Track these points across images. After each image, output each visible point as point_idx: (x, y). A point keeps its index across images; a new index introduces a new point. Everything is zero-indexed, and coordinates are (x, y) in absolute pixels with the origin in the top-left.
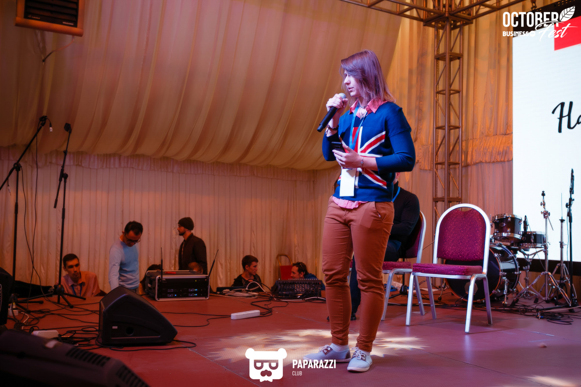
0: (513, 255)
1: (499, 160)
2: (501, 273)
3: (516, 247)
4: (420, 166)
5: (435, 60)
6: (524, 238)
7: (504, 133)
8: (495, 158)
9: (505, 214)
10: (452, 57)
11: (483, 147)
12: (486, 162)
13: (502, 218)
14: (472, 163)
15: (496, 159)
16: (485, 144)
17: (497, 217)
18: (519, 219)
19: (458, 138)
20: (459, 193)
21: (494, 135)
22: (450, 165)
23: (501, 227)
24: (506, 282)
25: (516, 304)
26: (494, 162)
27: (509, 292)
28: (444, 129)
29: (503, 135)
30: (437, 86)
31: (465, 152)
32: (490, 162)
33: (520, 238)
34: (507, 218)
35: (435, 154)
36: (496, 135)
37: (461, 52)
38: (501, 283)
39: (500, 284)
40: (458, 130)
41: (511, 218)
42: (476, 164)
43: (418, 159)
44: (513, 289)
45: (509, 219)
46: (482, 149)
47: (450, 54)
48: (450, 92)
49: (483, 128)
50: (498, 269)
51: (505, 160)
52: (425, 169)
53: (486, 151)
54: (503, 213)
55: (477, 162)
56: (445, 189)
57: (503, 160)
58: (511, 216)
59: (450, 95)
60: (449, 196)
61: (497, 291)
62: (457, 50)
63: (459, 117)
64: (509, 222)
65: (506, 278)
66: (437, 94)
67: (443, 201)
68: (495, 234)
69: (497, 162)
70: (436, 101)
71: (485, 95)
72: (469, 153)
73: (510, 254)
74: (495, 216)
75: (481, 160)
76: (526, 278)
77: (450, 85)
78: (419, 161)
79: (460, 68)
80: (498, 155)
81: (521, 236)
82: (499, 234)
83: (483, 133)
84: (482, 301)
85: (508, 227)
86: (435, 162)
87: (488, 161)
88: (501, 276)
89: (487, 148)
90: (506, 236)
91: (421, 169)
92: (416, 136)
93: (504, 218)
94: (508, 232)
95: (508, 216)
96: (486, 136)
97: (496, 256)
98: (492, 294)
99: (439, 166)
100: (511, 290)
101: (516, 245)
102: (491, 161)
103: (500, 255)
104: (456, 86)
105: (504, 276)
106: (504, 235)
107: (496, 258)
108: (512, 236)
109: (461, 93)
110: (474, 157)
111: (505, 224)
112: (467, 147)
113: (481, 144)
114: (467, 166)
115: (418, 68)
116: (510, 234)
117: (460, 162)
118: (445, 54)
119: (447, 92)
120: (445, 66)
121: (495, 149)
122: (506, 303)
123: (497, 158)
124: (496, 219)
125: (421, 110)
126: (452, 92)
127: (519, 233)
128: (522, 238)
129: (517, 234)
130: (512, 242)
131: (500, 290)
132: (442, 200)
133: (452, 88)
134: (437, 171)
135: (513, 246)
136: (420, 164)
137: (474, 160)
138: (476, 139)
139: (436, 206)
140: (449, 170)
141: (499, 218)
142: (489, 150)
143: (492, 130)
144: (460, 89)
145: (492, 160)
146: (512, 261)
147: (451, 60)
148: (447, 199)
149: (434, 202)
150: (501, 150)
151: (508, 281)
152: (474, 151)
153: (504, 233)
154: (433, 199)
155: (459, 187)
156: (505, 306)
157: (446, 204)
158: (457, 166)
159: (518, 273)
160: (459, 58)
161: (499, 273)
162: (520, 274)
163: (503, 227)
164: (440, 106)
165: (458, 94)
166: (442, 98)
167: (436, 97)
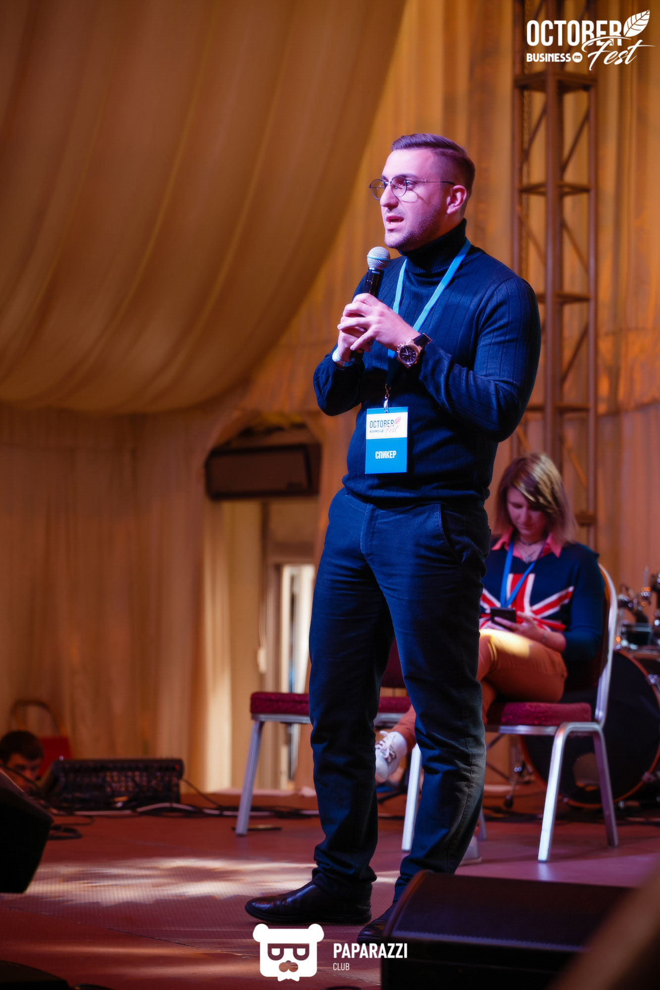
5: (517, 89)
10: (564, 83)
14: (632, 404)
19: (585, 331)
20: (587, 500)
22: (561, 414)
30: (521, 170)
31: (608, 371)
40: (585, 305)
42: (641, 407)
47: (558, 75)
48: (561, 191)
63: (588, 265)
66: (524, 197)
70: (520, 217)
72: (622, 372)
77: (563, 168)
79: (593, 115)
104: (577, 172)
109: (593, 193)
110: (637, 388)
112: (615, 354)
117: (591, 404)
118: (545, 76)
119: (551, 190)
120: (546, 108)
126: (566, 189)
133: (571, 176)
137: (637, 397)
144: (590, 182)
147: (562, 91)
155: (588, 480)
158: (584, 417)
160: (586, 88)
164: (530, 235)
165: (584, 197)
166: (537, 206)
167: (521, 203)
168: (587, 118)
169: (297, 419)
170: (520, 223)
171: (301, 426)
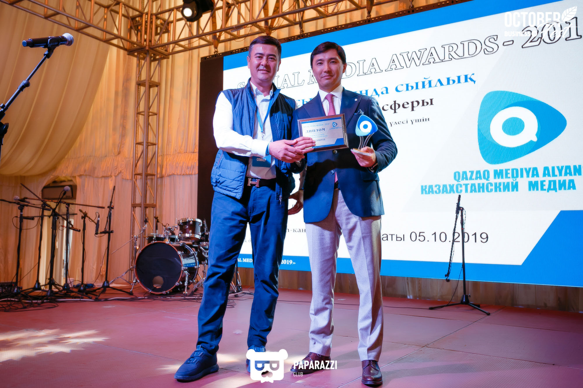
0: (193, 252)
1: (188, 174)
2: (183, 267)
3: (197, 246)
4: (123, 176)
5: (137, 85)
6: (203, 238)
7: (192, 151)
8: (185, 171)
9: (188, 218)
10: (151, 84)
11: (175, 162)
12: (177, 175)
13: (186, 221)
14: (166, 175)
15: (186, 173)
16: (178, 160)
17: (181, 220)
18: (199, 222)
19: (155, 153)
20: (154, 200)
21: (184, 153)
22: (147, 176)
23: (185, 229)
24: (187, 276)
25: (194, 293)
26: (184, 175)
27: (189, 283)
28: (143, 145)
29: (192, 153)
30: (137, 107)
31: (160, 165)
32: (180, 175)
33: (199, 238)
34: (189, 221)
35: (134, 166)
36: (186, 152)
37: (159, 81)
38: (183, 276)
39: (181, 277)
40: (155, 146)
41: (193, 221)
42: (169, 176)
43: (121, 170)
44: (193, 280)
45: (191, 222)
46: (174, 164)
47: (149, 82)
48: (149, 114)
49: (176, 146)
50: (181, 264)
51: (193, 174)
52: (127, 178)
53: (177, 165)
54: (186, 217)
55: (171, 174)
56: (142, 197)
57: (191, 173)
58: (192, 220)
59: (149, 116)
60: (146, 202)
61: (180, 283)
62: (156, 79)
63: (157, 135)
64: (191, 225)
65: (188, 272)
66: (138, 115)
67: (140, 207)
68: (180, 235)
69: (187, 174)
70: (137, 121)
71: (179, 119)
72: (164, 166)
73: (192, 251)
74: (180, 220)
75: (174, 173)
76: (204, 271)
77: (149, 108)
78: (122, 172)
79: (159, 94)
80: (187, 169)
81: (200, 236)
82: (183, 235)
83: (176, 150)
84: (167, 292)
85: (190, 229)
86: (134, 173)
87: (179, 173)
88: (183, 270)
89: (179, 163)
90: (188, 236)
91: (123, 179)
92: (120, 149)
93: (187, 222)
94: (189, 233)
95: (190, 220)
96: (178, 153)
97: (179, 253)
98: (175, 286)
99: (139, 177)
100: (192, 281)
101: (197, 244)
102: (181, 173)
103: (183, 252)
104: (154, 109)
105: (185, 270)
106: (187, 235)
107: (180, 255)
108: (193, 236)
109: (158, 115)
110: (168, 170)
111: (187, 227)
112: (162, 161)
113: (174, 159)
114: (162, 177)
115: (123, 91)
116: (192, 235)
117: (156, 174)
118: (145, 82)
119: (146, 113)
120: (145, 91)
121: (185, 164)
122: (186, 293)
123: (187, 171)
124: (181, 222)
125: (125, 127)
126: (150, 114)
127: (199, 234)
128: (201, 238)
129: (197, 234)
130: (193, 241)
131: (182, 282)
132: (139, 205)
133: (151, 110)
134: (136, 181)
135: (194, 244)
136: (123, 174)
137: (168, 173)
138: (170, 155)
139: (134, 211)
140: (147, 180)
141: (184, 221)
142: (180, 165)
143: (183, 148)
144: (157, 112)
145: (183, 173)
146: (193, 257)
147: (150, 87)
148: (144, 204)
149: (132, 208)
150: (190, 165)
151: (188, 274)
152: (168, 165)
153: (186, 234)
154: (132, 205)
155: (154, 195)
156: (186, 295)
157: (143, 209)
158: (153, 177)
159: (197, 267)
160: (157, 86)
161: (181, 268)
162: (199, 267)
163: (186, 229)
164: (139, 125)
165: (156, 116)
166: (141, 118)
167: (137, 117)
168: (157, 94)
169: (70, 179)
170: (137, 122)
171: (71, 181)
